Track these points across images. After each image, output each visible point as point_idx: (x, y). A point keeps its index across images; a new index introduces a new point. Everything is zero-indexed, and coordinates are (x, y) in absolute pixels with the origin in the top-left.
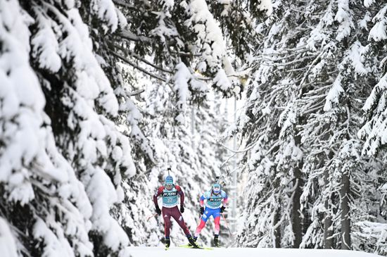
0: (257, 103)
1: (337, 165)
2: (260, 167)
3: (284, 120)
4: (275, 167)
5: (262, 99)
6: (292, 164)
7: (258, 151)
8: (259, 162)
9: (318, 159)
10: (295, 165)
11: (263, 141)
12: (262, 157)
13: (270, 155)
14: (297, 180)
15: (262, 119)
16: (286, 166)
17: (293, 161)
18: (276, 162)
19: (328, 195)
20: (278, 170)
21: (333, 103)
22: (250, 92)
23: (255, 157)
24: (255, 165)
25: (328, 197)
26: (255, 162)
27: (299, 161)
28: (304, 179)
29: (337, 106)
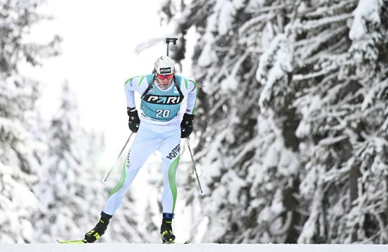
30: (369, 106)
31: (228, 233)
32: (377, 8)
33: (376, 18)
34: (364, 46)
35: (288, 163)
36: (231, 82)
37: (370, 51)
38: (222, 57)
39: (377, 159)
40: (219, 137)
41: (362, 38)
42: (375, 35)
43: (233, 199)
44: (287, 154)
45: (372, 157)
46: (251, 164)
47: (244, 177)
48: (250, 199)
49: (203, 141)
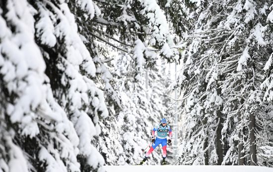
0: (190, 66)
1: (247, 108)
2: (194, 110)
3: (210, 78)
4: (204, 110)
5: (194, 64)
6: (216, 108)
7: (192, 99)
8: (193, 106)
9: (233, 104)
10: (218, 108)
11: (195, 92)
12: (195, 103)
13: (200, 102)
14: (219, 118)
15: (195, 77)
16: (212, 109)
17: (216, 106)
18: (204, 107)
19: (240, 128)
20: (206, 112)
21: (243, 66)
22: (186, 59)
23: (190, 103)
24: (190, 109)
25: (241, 130)
26: (190, 107)
27: (220, 105)
28: (224, 118)
29: (246, 68)
30: (243, 93)
31: (196, 125)
32: (246, 61)
33: (245, 64)
34: (241, 73)
35: (219, 101)
36: (198, 71)
37: (243, 75)
38: (194, 61)
39: (246, 111)
40: (194, 91)
41: (241, 71)
42: (245, 70)
43: (198, 114)
44: (218, 98)
45: (244, 110)
46: (205, 101)
47: (202, 106)
48: (205, 114)
49: (188, 90)
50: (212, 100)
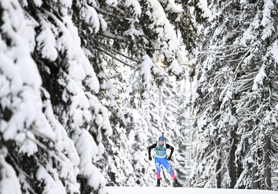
0: (204, 84)
1: (262, 129)
2: (207, 130)
3: (224, 96)
4: (217, 130)
5: (208, 81)
6: (230, 128)
7: (205, 119)
8: (206, 126)
9: (248, 125)
10: (232, 129)
11: (208, 111)
12: (208, 123)
13: (213, 121)
14: (233, 139)
15: (208, 95)
16: (225, 130)
17: (230, 126)
18: (218, 126)
19: (255, 150)
20: (219, 132)
21: (258, 84)
22: (199, 76)
24: (203, 129)
25: (255, 152)
26: (203, 126)
27: (234, 126)
28: (238, 139)
29: (262, 87)
50: (225, 120)
